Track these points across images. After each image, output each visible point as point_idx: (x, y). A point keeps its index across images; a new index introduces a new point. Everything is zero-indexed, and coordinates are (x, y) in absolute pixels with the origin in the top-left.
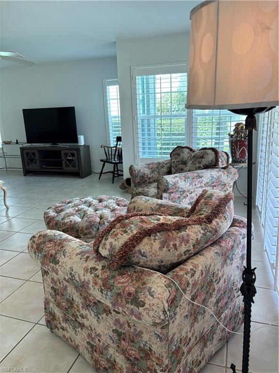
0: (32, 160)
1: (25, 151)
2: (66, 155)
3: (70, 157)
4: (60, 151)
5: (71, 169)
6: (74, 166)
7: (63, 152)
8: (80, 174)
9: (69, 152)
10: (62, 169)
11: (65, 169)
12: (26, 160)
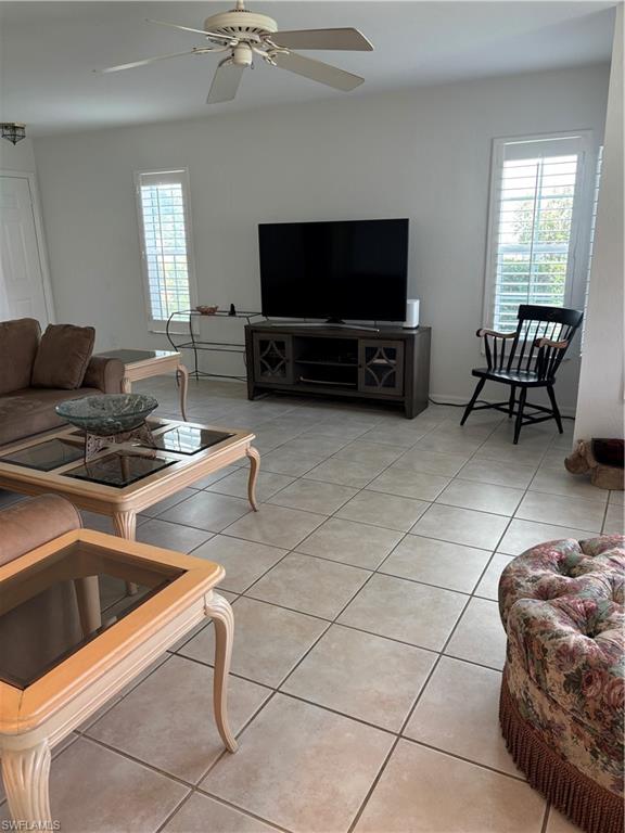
0: (273, 361)
1: (257, 338)
2: (371, 353)
3: (380, 357)
4: (355, 343)
5: (379, 391)
6: (390, 383)
7: (362, 345)
8: (406, 406)
9: (381, 345)
10: (356, 388)
11: (363, 389)
12: (258, 359)
